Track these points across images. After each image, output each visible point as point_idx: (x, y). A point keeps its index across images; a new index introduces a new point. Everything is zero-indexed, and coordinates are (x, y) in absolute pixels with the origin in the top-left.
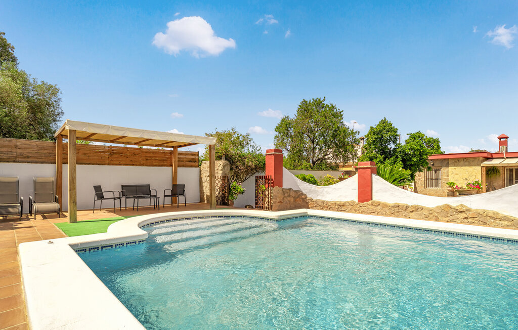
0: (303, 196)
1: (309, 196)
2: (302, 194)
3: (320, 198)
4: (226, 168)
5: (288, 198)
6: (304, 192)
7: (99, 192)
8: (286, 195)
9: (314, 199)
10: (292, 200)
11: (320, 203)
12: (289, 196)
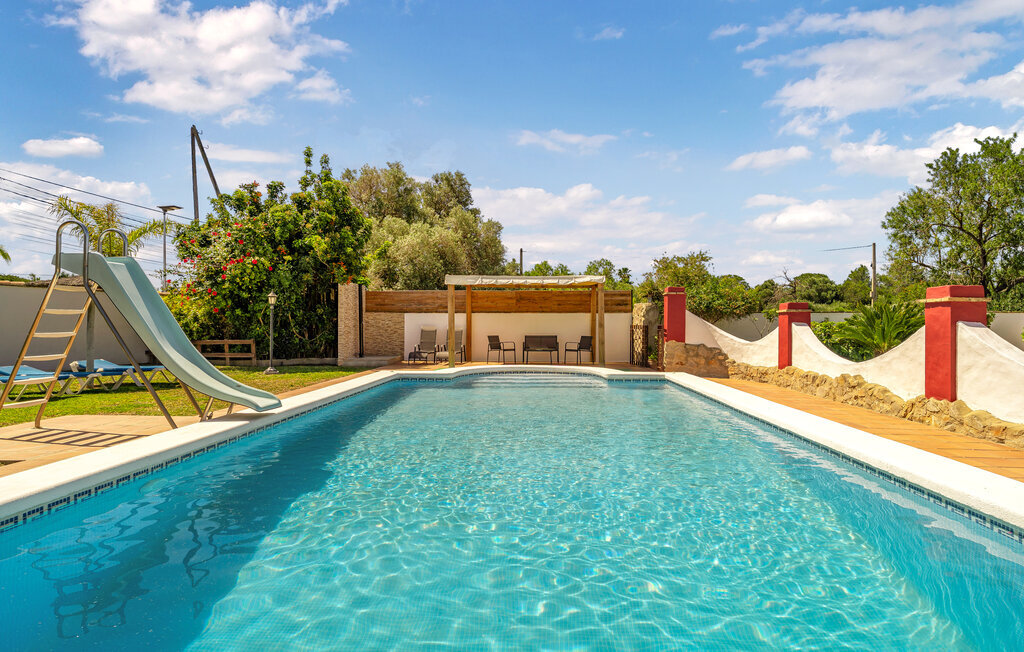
0: (721, 357)
1: (731, 357)
2: (720, 353)
3: (745, 361)
4: (651, 313)
5: (695, 359)
6: (725, 351)
7: (495, 343)
8: (691, 353)
9: (738, 362)
10: (703, 361)
11: (742, 369)
12: (697, 355)
